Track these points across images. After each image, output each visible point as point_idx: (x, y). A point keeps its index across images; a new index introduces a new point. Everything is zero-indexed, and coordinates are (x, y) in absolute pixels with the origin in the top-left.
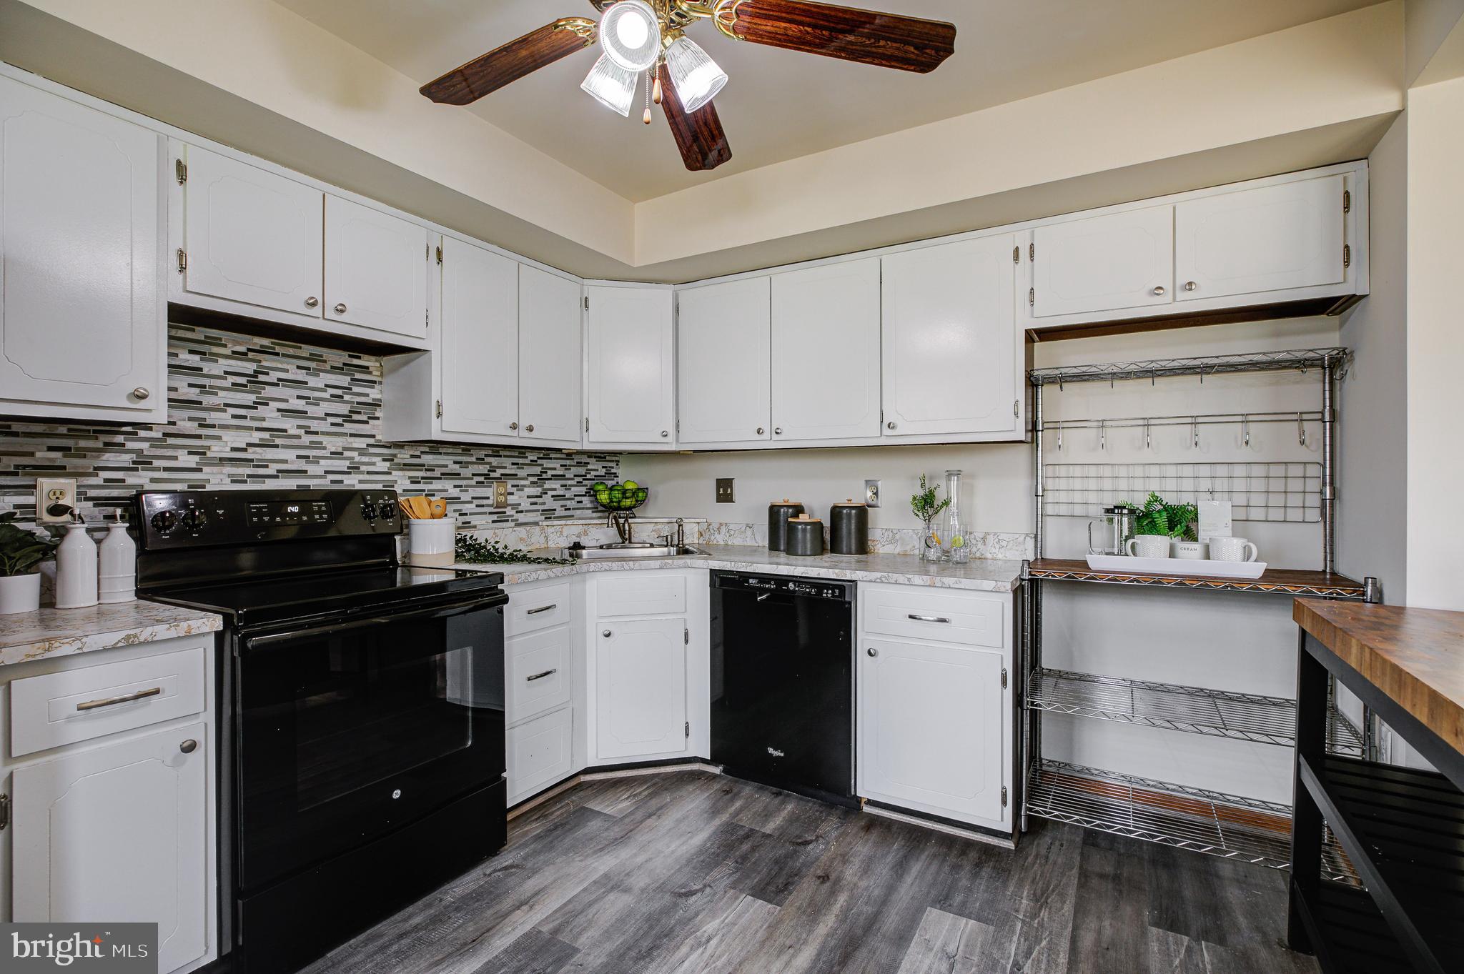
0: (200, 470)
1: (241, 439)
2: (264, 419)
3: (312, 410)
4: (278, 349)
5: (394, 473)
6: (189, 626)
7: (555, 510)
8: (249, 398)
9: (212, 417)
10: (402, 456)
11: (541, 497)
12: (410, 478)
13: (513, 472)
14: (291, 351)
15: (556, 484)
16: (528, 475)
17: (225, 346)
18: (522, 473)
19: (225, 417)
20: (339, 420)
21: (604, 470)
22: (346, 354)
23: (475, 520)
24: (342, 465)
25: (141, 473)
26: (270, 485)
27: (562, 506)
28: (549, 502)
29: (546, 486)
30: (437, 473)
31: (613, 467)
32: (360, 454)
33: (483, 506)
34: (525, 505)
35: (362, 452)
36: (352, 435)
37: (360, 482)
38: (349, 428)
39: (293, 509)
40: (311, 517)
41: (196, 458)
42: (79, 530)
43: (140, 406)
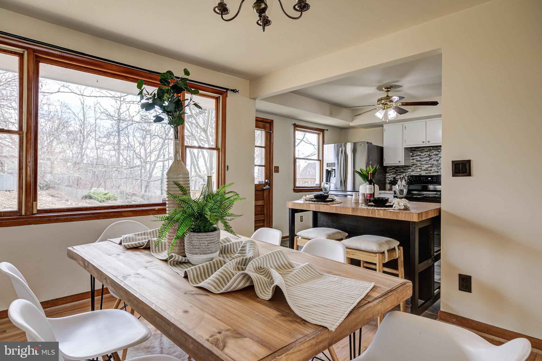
0: (421, 172)
1: (427, 166)
2: (431, 162)
8: (429, 159)
9: (423, 163)
19: (424, 163)
25: (413, 172)
26: (432, 174)
39: (430, 179)
40: (432, 180)
41: (420, 170)
42: (399, 180)
43: (400, 163)
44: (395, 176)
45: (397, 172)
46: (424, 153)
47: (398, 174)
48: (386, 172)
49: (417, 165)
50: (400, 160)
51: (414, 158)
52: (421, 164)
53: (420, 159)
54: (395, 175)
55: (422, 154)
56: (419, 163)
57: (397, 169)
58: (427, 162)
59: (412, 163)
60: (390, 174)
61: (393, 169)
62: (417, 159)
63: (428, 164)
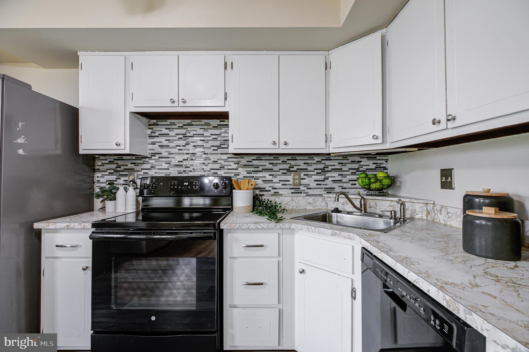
0: (168, 169)
1: (181, 158)
2: (188, 150)
3: (206, 145)
4: (193, 123)
5: (239, 169)
6: (84, 225)
7: (334, 188)
8: (184, 143)
9: (172, 151)
10: (243, 162)
11: (324, 181)
12: (246, 171)
13: (305, 167)
14: (198, 123)
15: (336, 174)
16: (315, 169)
17: (176, 125)
18: (310, 168)
19: (175, 150)
20: (216, 148)
21: (375, 165)
22: (219, 121)
23: (281, 192)
24: (217, 166)
25: (152, 170)
26: (191, 174)
27: (339, 186)
28: (329, 183)
29: (327, 175)
30: (260, 169)
31: (383, 164)
32: (224, 162)
33: (286, 185)
34: (313, 185)
35: (225, 160)
36: (221, 154)
37: (225, 173)
38: (220, 151)
39: (186, 184)
40: (192, 187)
41: (167, 165)
42: (121, 188)
43: (120, 148)
44: (113, 178)
45: (118, 169)
46: (175, 130)
47: (121, 173)
48: (94, 170)
49: (160, 156)
50: (121, 141)
51: (156, 140)
52: (169, 154)
53: (166, 143)
54: (116, 177)
55: (172, 133)
56: (166, 152)
57: (120, 163)
58: (181, 150)
59: (150, 150)
60: (104, 173)
61: (111, 162)
62: (161, 142)
63: (183, 154)
